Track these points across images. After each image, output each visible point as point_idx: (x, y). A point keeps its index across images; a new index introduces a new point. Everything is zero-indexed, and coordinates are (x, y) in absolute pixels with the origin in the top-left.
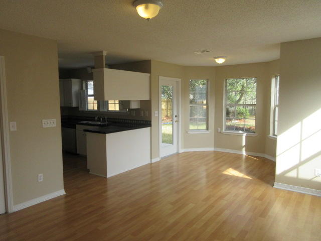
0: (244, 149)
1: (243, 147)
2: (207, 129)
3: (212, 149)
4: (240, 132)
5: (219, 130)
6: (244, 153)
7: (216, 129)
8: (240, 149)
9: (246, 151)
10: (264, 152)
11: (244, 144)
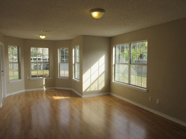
0: (44, 87)
1: (44, 86)
2: (20, 78)
3: (24, 91)
4: (41, 77)
5: (28, 78)
6: (45, 89)
7: (26, 78)
8: (42, 87)
9: (45, 87)
10: (55, 86)
11: (44, 84)
